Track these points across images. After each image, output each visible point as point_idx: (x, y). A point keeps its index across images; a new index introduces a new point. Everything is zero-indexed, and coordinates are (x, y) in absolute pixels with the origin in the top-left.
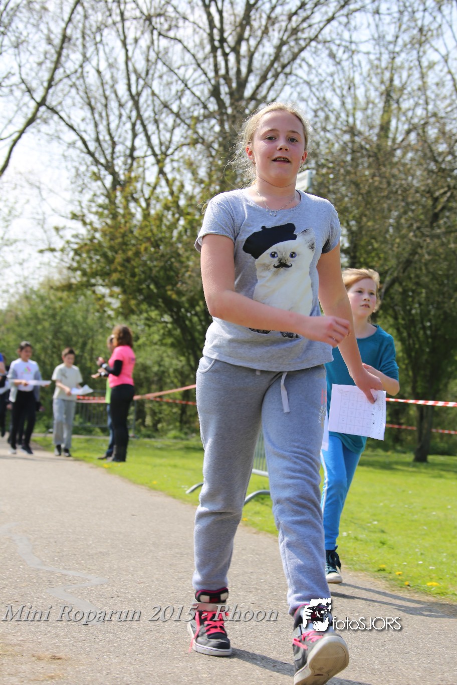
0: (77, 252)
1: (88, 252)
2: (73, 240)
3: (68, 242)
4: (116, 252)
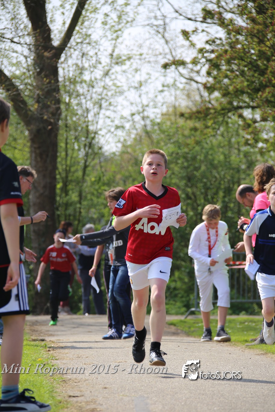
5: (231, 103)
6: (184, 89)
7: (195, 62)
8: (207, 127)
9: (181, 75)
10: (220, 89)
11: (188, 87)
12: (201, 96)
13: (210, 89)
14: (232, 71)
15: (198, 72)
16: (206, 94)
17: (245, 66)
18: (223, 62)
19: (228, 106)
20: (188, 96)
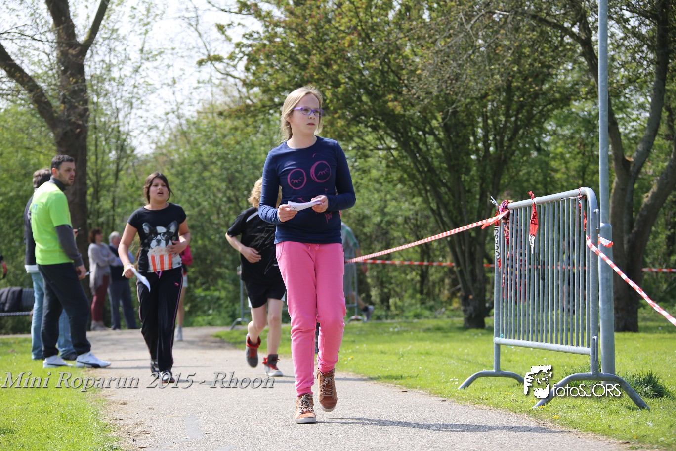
0: (252, 59)
1: (268, 57)
2: (245, 41)
3: (238, 45)
4: (309, 54)
5: (272, 100)
6: (220, 84)
7: (232, 57)
8: (247, 125)
9: (218, 70)
10: (260, 85)
11: (224, 82)
12: (239, 92)
13: (248, 85)
14: (272, 66)
15: (235, 66)
16: (244, 90)
17: (286, 61)
18: (262, 57)
19: (269, 103)
20: (225, 92)
